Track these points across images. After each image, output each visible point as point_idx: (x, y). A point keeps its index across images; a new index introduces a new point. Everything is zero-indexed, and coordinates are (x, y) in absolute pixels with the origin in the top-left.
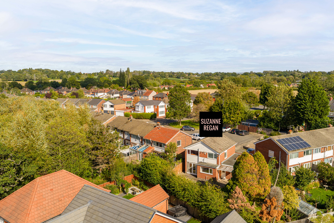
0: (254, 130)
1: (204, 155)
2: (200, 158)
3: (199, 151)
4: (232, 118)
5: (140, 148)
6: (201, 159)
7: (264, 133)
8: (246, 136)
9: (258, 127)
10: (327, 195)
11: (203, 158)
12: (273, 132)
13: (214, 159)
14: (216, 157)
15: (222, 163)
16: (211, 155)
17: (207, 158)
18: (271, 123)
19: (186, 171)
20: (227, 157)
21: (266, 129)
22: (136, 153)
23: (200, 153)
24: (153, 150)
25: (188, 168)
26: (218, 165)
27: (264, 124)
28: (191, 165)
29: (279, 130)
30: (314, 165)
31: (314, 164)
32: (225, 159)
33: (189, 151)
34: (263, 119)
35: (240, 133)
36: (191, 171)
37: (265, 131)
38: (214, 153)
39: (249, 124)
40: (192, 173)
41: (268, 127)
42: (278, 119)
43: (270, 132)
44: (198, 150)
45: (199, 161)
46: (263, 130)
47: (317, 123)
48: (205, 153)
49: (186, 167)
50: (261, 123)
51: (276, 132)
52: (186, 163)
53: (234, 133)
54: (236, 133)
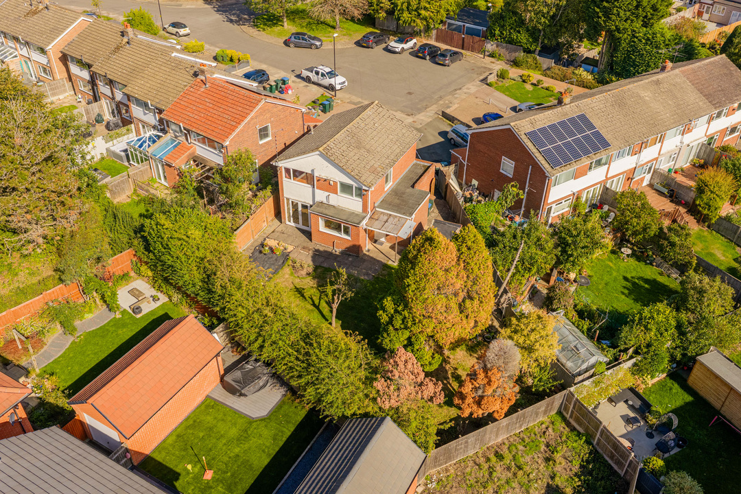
0: (476, 46)
1: (327, 185)
2: (317, 191)
3: (316, 174)
4: (423, 12)
5: (158, 143)
6: (321, 196)
7: (499, 57)
8: (453, 66)
9: (486, 38)
10: (625, 279)
11: (328, 194)
12: (521, 55)
13: (355, 198)
14: (361, 193)
15: (376, 205)
16: (346, 188)
17: (337, 193)
18: (519, 32)
19: (285, 219)
20: (391, 183)
21: (505, 45)
22: (145, 159)
23: (318, 181)
24: (194, 153)
25: (287, 210)
26: (364, 215)
27: (501, 32)
28: (295, 206)
29: (537, 52)
30: (607, 189)
31: (607, 186)
32: (386, 190)
33: (287, 170)
34: (500, 17)
35: (439, 59)
36: (296, 220)
37: (503, 51)
38: (355, 185)
39: (464, 26)
40: (300, 226)
41: (511, 42)
42: (540, 23)
43: (513, 54)
44: (313, 171)
45: (316, 200)
46: (497, 46)
47: (634, 42)
48: (332, 183)
49: (284, 210)
50: (495, 30)
51: (529, 55)
52: (283, 200)
53: (424, 58)
54: (428, 57)
